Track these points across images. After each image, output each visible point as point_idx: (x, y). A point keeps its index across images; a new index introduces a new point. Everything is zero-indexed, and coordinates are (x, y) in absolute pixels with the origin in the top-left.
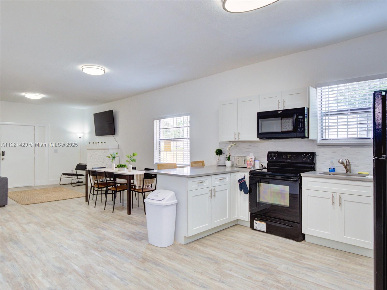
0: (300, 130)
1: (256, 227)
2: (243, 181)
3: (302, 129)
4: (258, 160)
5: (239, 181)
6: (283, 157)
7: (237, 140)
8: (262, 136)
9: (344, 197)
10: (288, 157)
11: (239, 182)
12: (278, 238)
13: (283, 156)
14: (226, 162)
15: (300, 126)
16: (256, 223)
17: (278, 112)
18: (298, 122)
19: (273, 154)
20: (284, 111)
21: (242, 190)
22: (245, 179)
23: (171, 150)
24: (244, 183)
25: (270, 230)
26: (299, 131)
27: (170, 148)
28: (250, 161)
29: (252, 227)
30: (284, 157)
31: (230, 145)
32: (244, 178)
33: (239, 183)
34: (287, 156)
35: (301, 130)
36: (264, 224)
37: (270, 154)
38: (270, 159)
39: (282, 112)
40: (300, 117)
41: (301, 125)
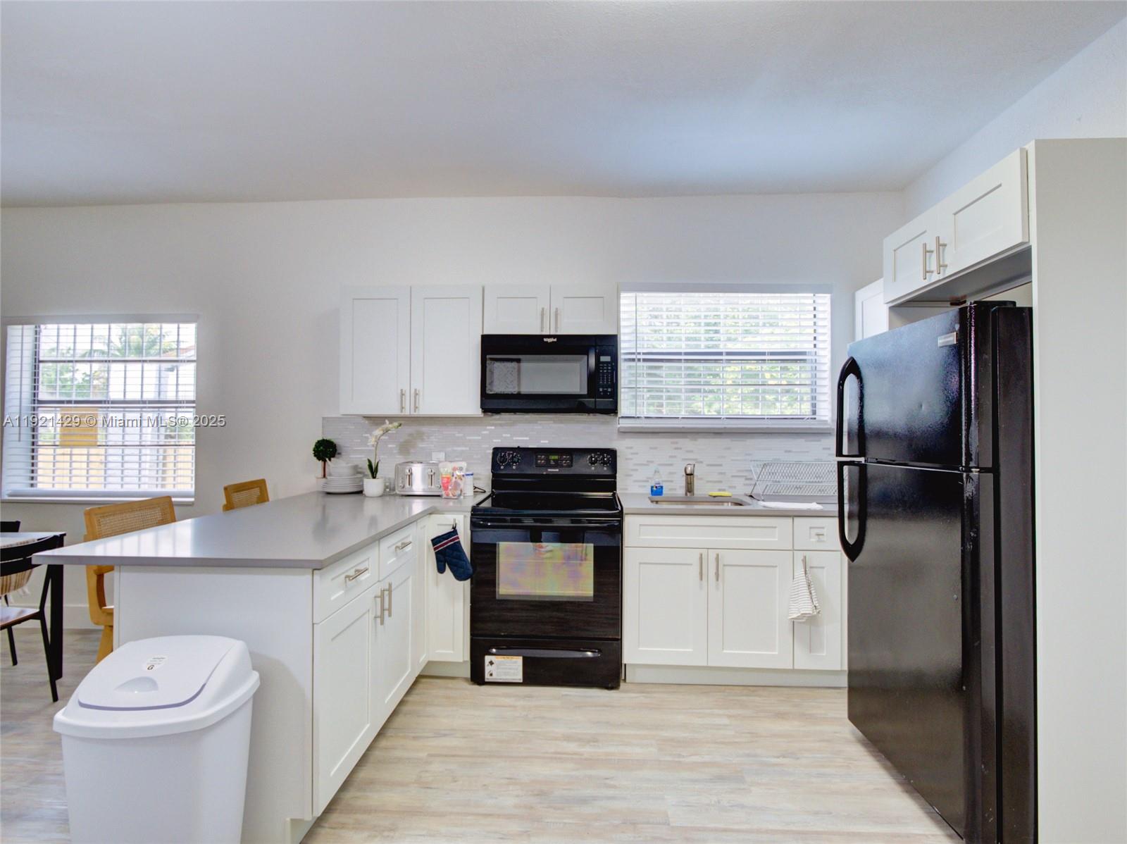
0: (603, 391)
1: (491, 675)
2: (451, 541)
3: (609, 390)
4: (471, 473)
5: (435, 541)
6: (536, 463)
7: (407, 412)
8: (493, 403)
9: (727, 557)
10: (552, 463)
11: (434, 545)
12: (564, 693)
13: (537, 460)
14: (365, 483)
15: (603, 382)
16: (491, 663)
17: (545, 340)
18: (599, 372)
19: (509, 454)
20: (561, 338)
21: (448, 569)
22: (457, 534)
23: (99, 444)
24: (457, 547)
25: (536, 675)
26: (602, 394)
27: (92, 435)
28: (455, 476)
29: (477, 676)
30: (539, 461)
31: (380, 428)
32: (454, 532)
33: (435, 549)
34: (548, 460)
35: (607, 391)
36: (516, 662)
37: (500, 455)
38: (502, 467)
39: (555, 340)
40: (604, 359)
41: (607, 379)
